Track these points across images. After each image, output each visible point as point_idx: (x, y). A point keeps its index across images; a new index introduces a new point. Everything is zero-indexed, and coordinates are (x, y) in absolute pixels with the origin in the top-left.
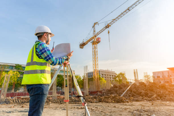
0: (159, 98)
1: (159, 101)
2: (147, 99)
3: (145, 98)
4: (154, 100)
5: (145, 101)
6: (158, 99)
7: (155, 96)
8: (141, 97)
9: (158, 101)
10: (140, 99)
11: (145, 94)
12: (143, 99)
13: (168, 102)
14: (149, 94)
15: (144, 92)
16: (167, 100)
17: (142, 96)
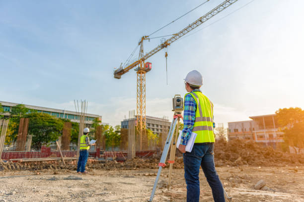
0: (246, 162)
1: (247, 166)
2: (229, 163)
3: (227, 162)
4: (239, 165)
5: (228, 166)
6: (244, 164)
7: (240, 159)
8: (221, 161)
9: (245, 166)
10: (221, 164)
11: (226, 156)
12: (224, 163)
13: (260, 167)
14: (232, 157)
15: (224, 153)
16: (258, 165)
17: (223, 159)
